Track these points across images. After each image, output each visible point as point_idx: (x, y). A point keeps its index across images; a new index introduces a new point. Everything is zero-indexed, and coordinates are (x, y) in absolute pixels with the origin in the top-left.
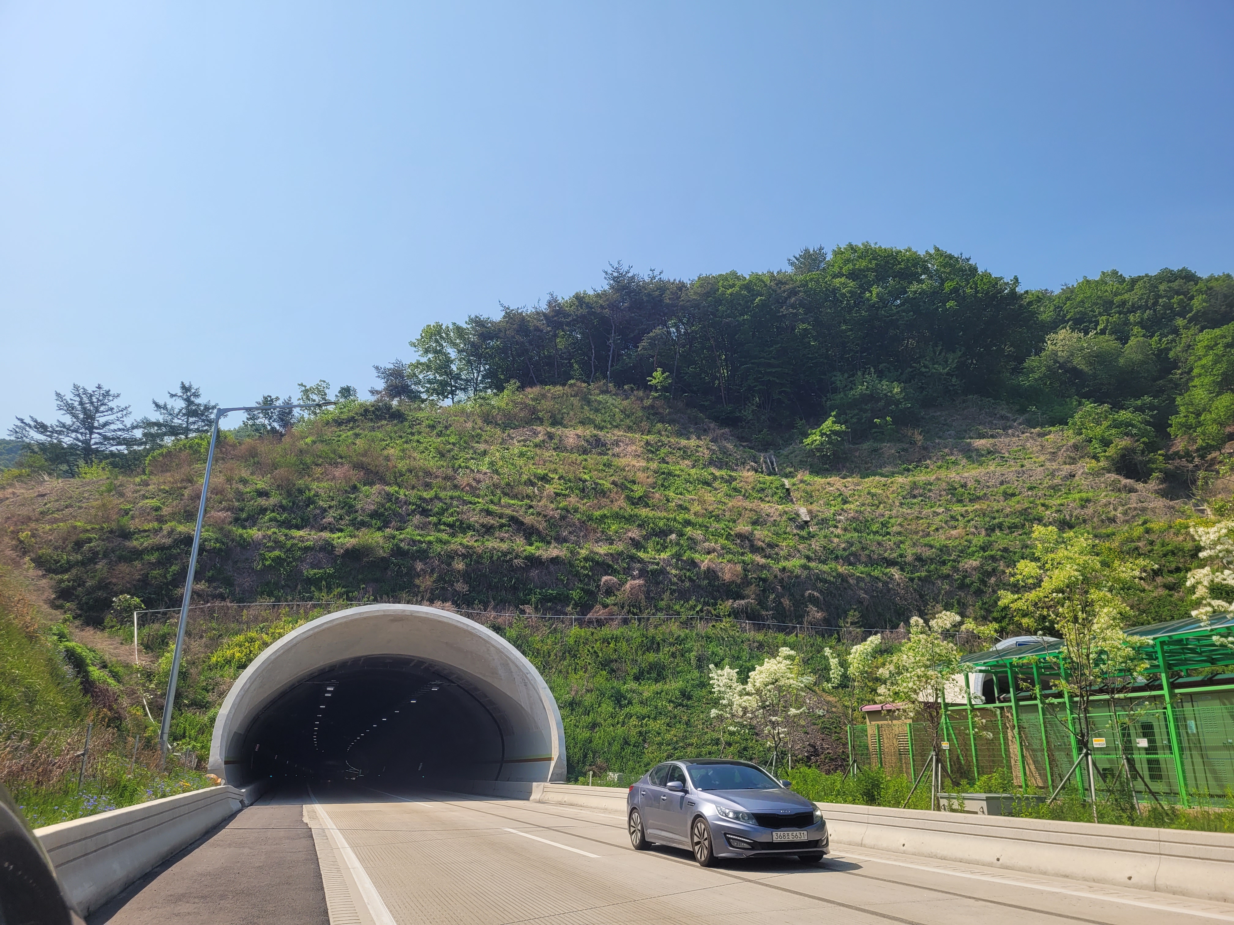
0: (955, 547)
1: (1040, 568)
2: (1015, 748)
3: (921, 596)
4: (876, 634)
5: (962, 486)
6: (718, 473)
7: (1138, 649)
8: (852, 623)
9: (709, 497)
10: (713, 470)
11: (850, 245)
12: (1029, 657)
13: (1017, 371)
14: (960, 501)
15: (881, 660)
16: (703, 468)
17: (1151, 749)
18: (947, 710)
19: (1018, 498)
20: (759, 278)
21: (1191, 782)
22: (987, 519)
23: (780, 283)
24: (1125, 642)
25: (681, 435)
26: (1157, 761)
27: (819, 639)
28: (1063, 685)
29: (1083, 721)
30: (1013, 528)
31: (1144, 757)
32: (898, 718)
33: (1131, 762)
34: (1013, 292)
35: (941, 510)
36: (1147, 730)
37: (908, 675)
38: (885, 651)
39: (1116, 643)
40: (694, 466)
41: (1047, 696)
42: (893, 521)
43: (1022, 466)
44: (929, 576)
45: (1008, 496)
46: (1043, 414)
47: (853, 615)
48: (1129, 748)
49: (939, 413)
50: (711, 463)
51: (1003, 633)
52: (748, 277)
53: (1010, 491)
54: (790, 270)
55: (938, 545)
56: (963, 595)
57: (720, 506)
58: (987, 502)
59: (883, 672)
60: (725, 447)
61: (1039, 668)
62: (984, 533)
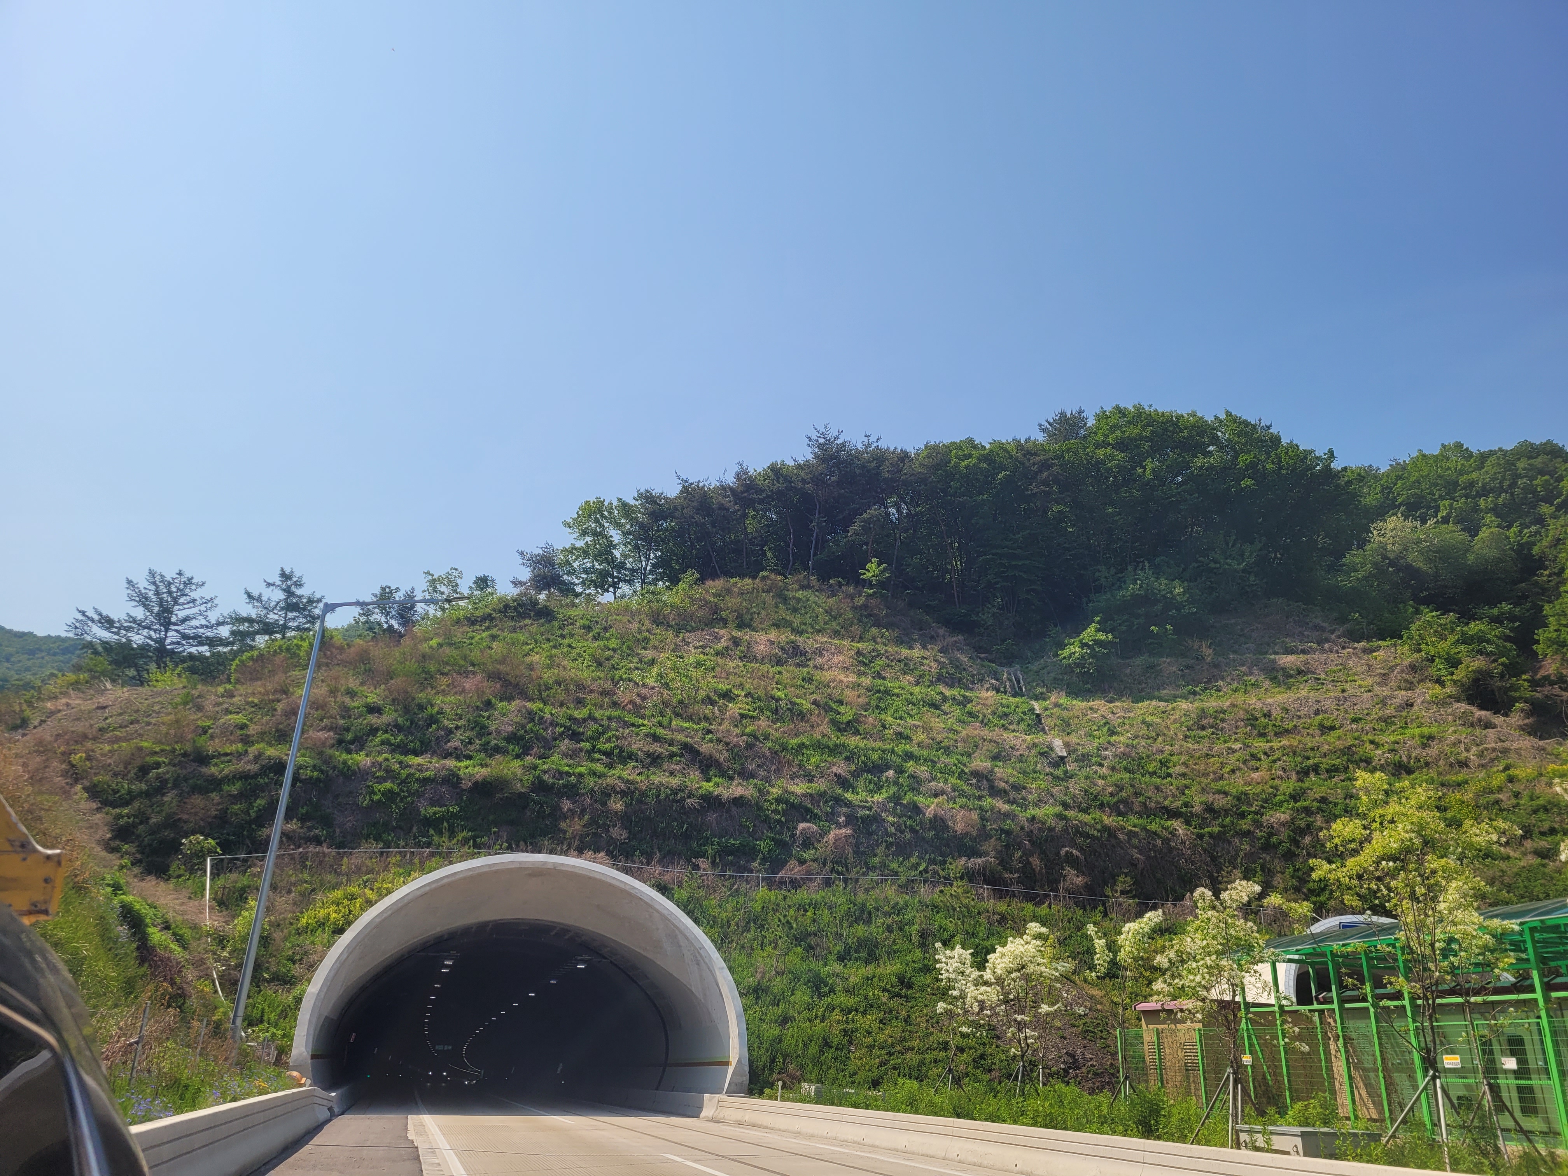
0: (1257, 795)
1: (1365, 827)
2: (1340, 1066)
3: (1214, 859)
4: (1154, 908)
5: (1265, 715)
6: (948, 693)
7: (1500, 937)
8: (1122, 893)
9: (937, 724)
10: (942, 688)
11: (1118, 408)
12: (1358, 944)
13: (1335, 568)
14: (1262, 735)
15: (1160, 942)
16: (929, 686)
17: (1522, 1073)
18: (1248, 1012)
19: (1339, 732)
20: (1001, 447)
22: (1299, 759)
23: (1028, 453)
24: (1483, 927)
25: (901, 643)
26: (1530, 1089)
27: (1079, 912)
28: (1400, 983)
29: (1429, 1032)
30: (1332, 771)
31: (1513, 1082)
32: (1183, 1021)
33: (1494, 1089)
34: (1327, 468)
35: (1237, 746)
36: (1515, 1046)
37: (1195, 965)
38: (1167, 930)
39: (1471, 929)
40: (917, 683)
41: (1381, 997)
42: (1175, 758)
43: (1343, 691)
44: (1224, 833)
45: (1325, 729)
46: (1369, 624)
47: (1124, 882)
48: (1491, 1070)
49: (1233, 621)
50: (940, 679)
51: (1321, 911)
52: (988, 446)
53: (1328, 724)
54: (1041, 437)
55: (1234, 792)
56: (1268, 858)
57: (951, 736)
58: (1298, 737)
59: (1161, 960)
60: (957, 659)
61: (1369, 959)
62: (1294, 777)
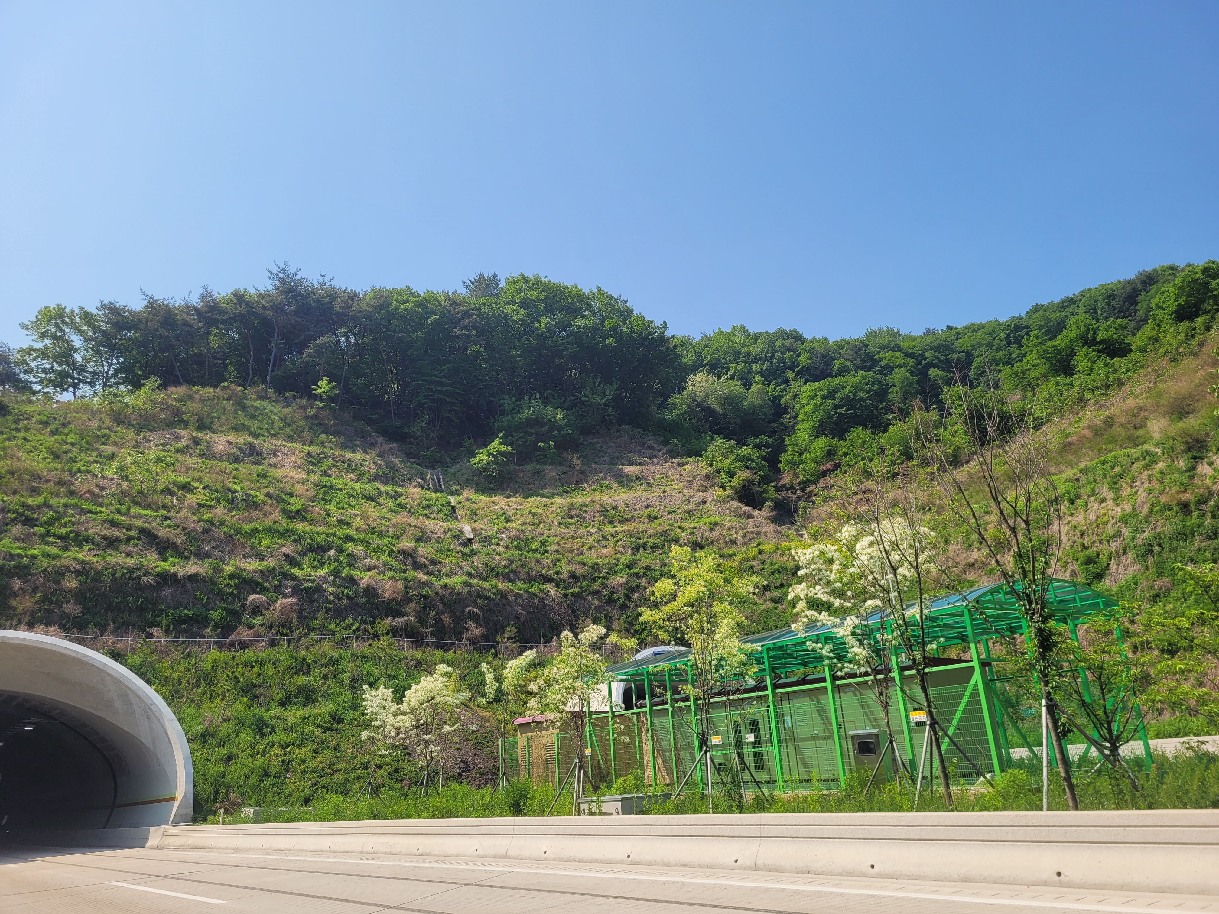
0: (605, 565)
1: (675, 584)
2: (648, 750)
3: (574, 611)
4: (531, 648)
5: (613, 509)
6: (383, 488)
7: (749, 655)
8: (509, 639)
9: (373, 513)
10: (378, 485)
11: (522, 275)
12: (664, 665)
13: (663, 406)
14: (611, 522)
15: (534, 673)
16: (367, 483)
17: (757, 743)
18: (591, 718)
19: (660, 521)
20: (433, 296)
21: (785, 770)
22: (633, 539)
23: (454, 304)
24: (740, 649)
25: (346, 448)
26: (761, 754)
27: (477, 655)
28: (689, 690)
29: (705, 721)
30: (654, 547)
31: (752, 750)
32: (547, 729)
33: (740, 756)
34: (662, 335)
35: (594, 530)
36: (754, 726)
37: (557, 687)
38: (539, 664)
39: (733, 651)
40: (358, 481)
41: (677, 701)
42: (551, 539)
43: (664, 492)
44: (581, 593)
45: (652, 518)
46: (682, 446)
47: (510, 631)
48: (739, 744)
49: (595, 440)
50: (377, 477)
51: (642, 644)
52: (422, 295)
53: (653, 514)
54: (464, 292)
55: (590, 563)
56: (610, 609)
57: (384, 522)
58: (634, 524)
59: (533, 687)
60: (392, 462)
61: (671, 675)
62: (630, 552)
